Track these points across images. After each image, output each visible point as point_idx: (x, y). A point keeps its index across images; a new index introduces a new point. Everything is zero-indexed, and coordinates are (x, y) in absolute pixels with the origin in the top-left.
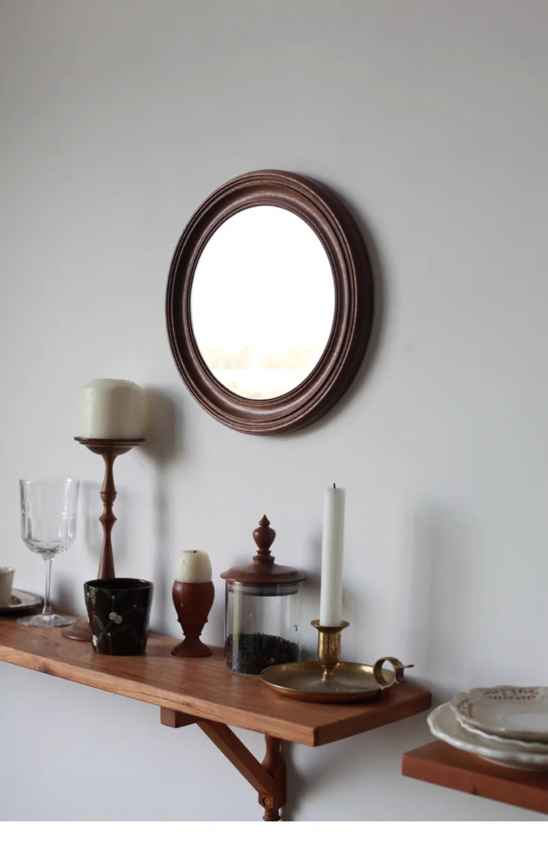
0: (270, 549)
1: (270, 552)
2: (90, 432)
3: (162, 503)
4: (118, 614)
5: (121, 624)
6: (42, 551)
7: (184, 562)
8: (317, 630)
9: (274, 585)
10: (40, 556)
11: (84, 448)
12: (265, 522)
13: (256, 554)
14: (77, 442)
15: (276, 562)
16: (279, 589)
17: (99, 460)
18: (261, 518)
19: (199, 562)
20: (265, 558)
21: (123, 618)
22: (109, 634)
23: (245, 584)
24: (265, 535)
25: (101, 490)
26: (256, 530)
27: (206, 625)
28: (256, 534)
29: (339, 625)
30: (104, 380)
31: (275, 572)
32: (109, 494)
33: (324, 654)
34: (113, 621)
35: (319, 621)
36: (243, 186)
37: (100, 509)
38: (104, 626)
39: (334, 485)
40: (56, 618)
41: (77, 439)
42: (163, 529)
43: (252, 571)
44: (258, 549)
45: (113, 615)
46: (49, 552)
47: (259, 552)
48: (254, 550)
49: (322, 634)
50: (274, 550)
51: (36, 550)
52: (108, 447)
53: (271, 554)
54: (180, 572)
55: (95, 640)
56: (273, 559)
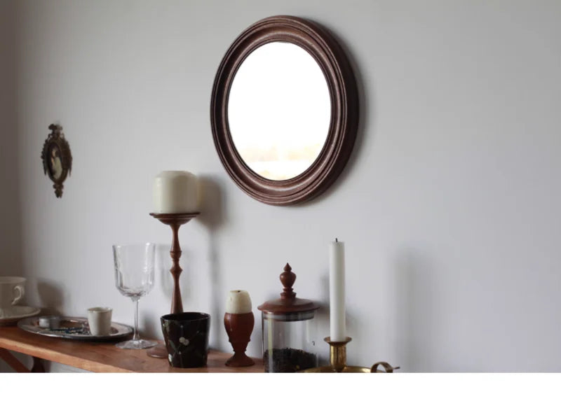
0: (292, 287)
1: (292, 289)
2: (161, 209)
3: (214, 257)
4: (186, 338)
5: (189, 345)
6: (131, 295)
7: (231, 299)
8: (328, 345)
9: (296, 313)
10: (130, 298)
11: (157, 220)
12: (288, 268)
13: (283, 291)
14: (152, 217)
15: (297, 296)
16: (300, 316)
17: (168, 229)
18: (285, 265)
19: (242, 299)
20: (289, 294)
21: (190, 341)
22: (180, 353)
23: (276, 313)
24: (288, 278)
25: (170, 250)
26: (282, 275)
27: (249, 344)
28: (282, 277)
29: (344, 340)
30: (169, 172)
31: (297, 303)
32: (176, 253)
33: (334, 361)
34: (182, 344)
35: (329, 338)
36: (261, 28)
37: (171, 264)
38: (176, 347)
39: (337, 239)
40: (143, 342)
41: (152, 214)
42: (216, 276)
43: (280, 304)
44: (284, 288)
45: (182, 340)
46: (136, 295)
47: (284, 290)
48: (281, 288)
49: (332, 347)
51: (126, 295)
52: (174, 220)
53: (294, 291)
54: (229, 307)
55: (170, 357)
56: (295, 294)
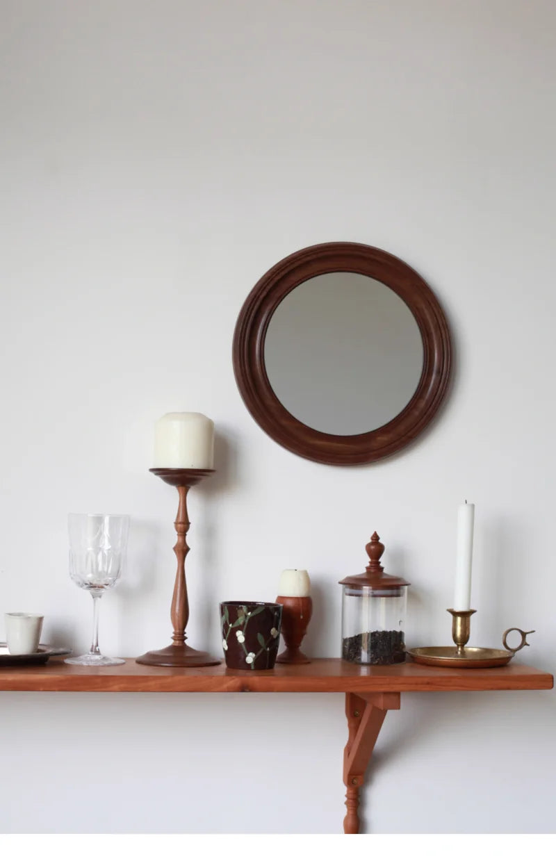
0: (380, 560)
1: (380, 563)
6: (91, 587)
8: (451, 616)
10: (87, 593)
11: (159, 478)
12: (376, 538)
13: (368, 565)
14: (152, 474)
15: (385, 571)
17: (172, 492)
18: (373, 533)
20: (375, 567)
24: (376, 549)
25: (174, 521)
26: (368, 545)
28: (368, 547)
29: (470, 611)
31: (384, 577)
32: (183, 525)
35: (454, 608)
37: (174, 539)
39: (466, 501)
41: (152, 470)
44: (369, 560)
47: (370, 563)
48: (366, 561)
50: (383, 561)
51: (85, 586)
53: (381, 565)
56: (382, 568)
